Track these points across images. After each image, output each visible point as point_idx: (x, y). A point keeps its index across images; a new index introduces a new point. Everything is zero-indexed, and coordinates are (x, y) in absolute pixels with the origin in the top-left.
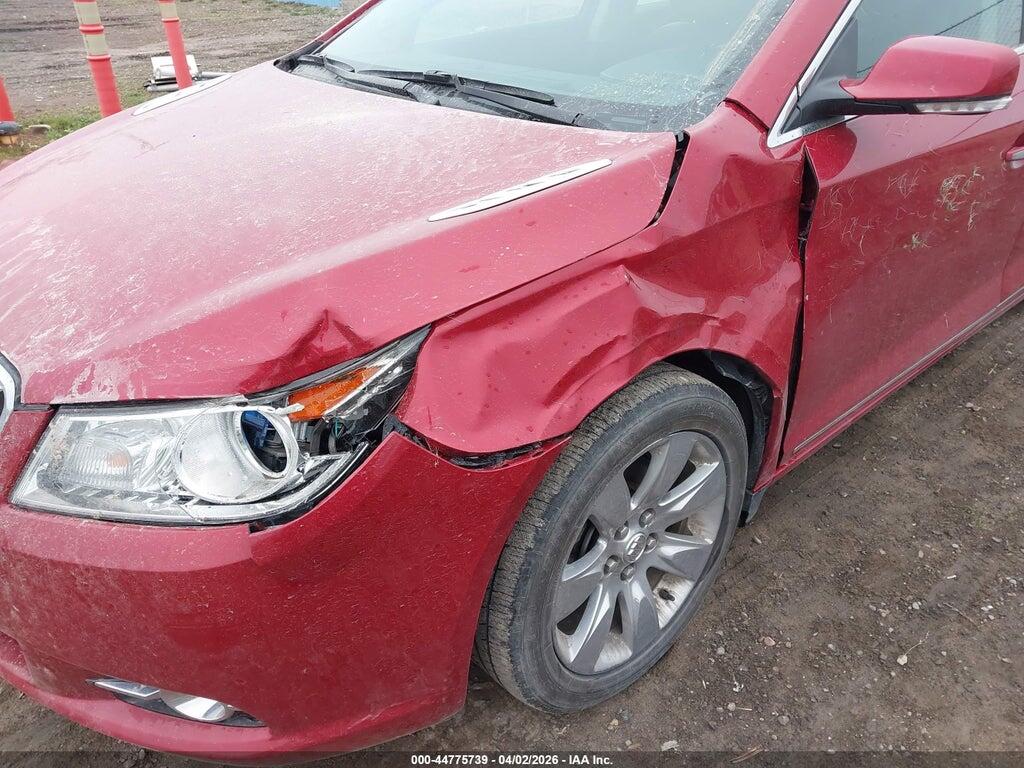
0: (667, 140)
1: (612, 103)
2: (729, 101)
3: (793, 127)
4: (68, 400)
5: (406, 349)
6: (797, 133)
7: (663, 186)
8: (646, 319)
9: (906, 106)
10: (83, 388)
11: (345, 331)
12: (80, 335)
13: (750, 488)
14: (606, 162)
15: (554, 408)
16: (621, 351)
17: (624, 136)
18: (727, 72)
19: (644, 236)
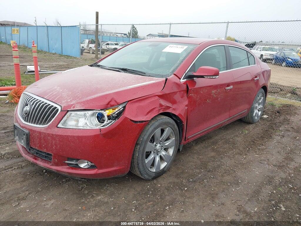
0: (164, 79)
1: (155, 74)
2: (174, 74)
3: (184, 79)
4: (71, 109)
5: (124, 105)
6: (185, 80)
7: (163, 85)
8: (161, 105)
9: (202, 77)
10: (73, 108)
11: (116, 101)
12: (71, 101)
13: (180, 144)
14: (154, 81)
15: (147, 116)
16: (157, 109)
17: (157, 78)
18: (174, 70)
19: (160, 92)
